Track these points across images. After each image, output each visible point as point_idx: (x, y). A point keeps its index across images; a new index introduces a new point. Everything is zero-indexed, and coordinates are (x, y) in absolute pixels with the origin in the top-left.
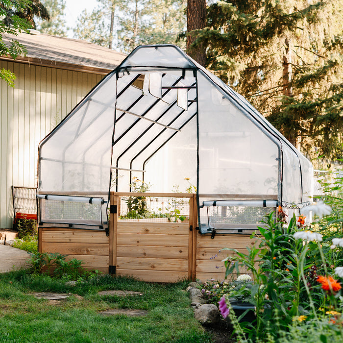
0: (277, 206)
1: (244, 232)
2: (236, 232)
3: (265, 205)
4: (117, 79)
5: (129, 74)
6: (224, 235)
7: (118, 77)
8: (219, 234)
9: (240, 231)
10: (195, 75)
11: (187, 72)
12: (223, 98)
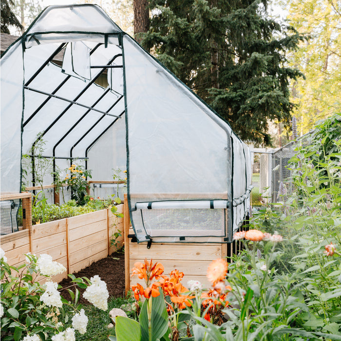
0: (228, 207)
1: (187, 240)
2: (178, 240)
3: (212, 207)
4: (24, 51)
5: (39, 43)
6: (162, 244)
7: (24, 48)
8: (157, 242)
9: (182, 238)
10: (121, 43)
11: (110, 39)
12: (158, 72)
